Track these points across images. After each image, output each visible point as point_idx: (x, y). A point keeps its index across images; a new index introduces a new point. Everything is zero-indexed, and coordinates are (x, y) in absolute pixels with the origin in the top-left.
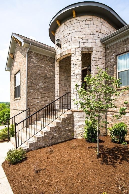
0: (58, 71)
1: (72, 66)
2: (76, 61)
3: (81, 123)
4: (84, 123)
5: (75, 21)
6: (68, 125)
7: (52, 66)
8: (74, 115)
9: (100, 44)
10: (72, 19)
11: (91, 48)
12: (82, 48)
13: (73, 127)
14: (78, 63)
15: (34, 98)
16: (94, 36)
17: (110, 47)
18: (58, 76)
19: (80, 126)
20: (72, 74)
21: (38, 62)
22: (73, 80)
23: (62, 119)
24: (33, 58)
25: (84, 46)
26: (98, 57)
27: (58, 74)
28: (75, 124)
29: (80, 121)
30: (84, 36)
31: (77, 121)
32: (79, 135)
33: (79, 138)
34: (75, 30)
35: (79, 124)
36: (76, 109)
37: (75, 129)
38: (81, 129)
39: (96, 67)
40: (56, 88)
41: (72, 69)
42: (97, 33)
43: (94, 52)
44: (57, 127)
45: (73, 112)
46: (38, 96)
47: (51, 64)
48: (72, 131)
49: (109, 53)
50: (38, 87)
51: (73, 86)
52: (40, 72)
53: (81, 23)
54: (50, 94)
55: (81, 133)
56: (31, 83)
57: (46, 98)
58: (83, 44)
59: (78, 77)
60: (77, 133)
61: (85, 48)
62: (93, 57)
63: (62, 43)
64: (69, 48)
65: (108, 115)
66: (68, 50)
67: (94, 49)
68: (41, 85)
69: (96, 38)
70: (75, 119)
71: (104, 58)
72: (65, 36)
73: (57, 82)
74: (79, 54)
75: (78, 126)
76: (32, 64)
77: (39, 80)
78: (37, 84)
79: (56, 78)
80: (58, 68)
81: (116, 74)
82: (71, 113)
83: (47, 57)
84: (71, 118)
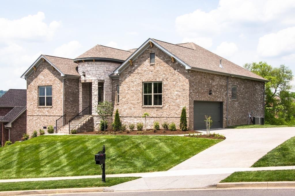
0: (82, 89)
1: (93, 90)
2: (95, 87)
3: (97, 122)
4: (100, 122)
5: (95, 64)
6: (90, 123)
7: (77, 85)
8: (94, 118)
9: (108, 78)
10: (92, 62)
11: (104, 80)
12: (98, 80)
13: (93, 125)
14: (96, 88)
15: (67, 108)
16: (105, 73)
17: (114, 79)
18: (81, 92)
19: (97, 124)
20: (93, 95)
21: (69, 84)
22: (93, 98)
23: (87, 120)
24: (66, 82)
25: (99, 79)
26: (107, 85)
27: (82, 91)
28: (94, 123)
29: (97, 121)
30: (100, 73)
31: (95, 122)
32: (97, 129)
33: (96, 131)
34: (94, 69)
35: (96, 123)
36: (95, 115)
37: (94, 126)
38: (98, 126)
39: (106, 91)
40: (80, 101)
41: (93, 92)
42: (107, 72)
43: (105, 83)
44: (85, 124)
45: (93, 116)
46: (69, 106)
47: (77, 84)
48: (93, 127)
49: (114, 82)
50: (69, 100)
51: (93, 102)
52: (70, 90)
53: (98, 66)
54: (75, 104)
55: (98, 128)
56: (66, 98)
57: (74, 107)
58: (99, 78)
59: (96, 96)
60: (95, 128)
61: (100, 80)
62: (104, 85)
63: (86, 74)
64: (91, 79)
65: (113, 118)
66: (90, 80)
67: (105, 81)
68: (71, 99)
69: (106, 75)
70: (94, 120)
71: (111, 85)
72: (88, 71)
73: (81, 96)
74: (97, 83)
75: (96, 124)
76: (66, 86)
77: (70, 96)
78: (69, 99)
79: (80, 94)
80: (81, 87)
81: (117, 95)
82: (92, 117)
83: (74, 79)
84: (92, 120)
